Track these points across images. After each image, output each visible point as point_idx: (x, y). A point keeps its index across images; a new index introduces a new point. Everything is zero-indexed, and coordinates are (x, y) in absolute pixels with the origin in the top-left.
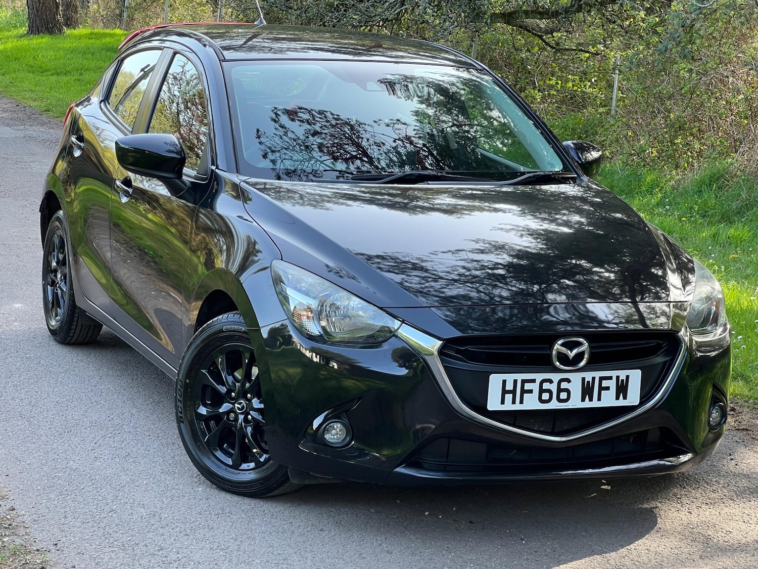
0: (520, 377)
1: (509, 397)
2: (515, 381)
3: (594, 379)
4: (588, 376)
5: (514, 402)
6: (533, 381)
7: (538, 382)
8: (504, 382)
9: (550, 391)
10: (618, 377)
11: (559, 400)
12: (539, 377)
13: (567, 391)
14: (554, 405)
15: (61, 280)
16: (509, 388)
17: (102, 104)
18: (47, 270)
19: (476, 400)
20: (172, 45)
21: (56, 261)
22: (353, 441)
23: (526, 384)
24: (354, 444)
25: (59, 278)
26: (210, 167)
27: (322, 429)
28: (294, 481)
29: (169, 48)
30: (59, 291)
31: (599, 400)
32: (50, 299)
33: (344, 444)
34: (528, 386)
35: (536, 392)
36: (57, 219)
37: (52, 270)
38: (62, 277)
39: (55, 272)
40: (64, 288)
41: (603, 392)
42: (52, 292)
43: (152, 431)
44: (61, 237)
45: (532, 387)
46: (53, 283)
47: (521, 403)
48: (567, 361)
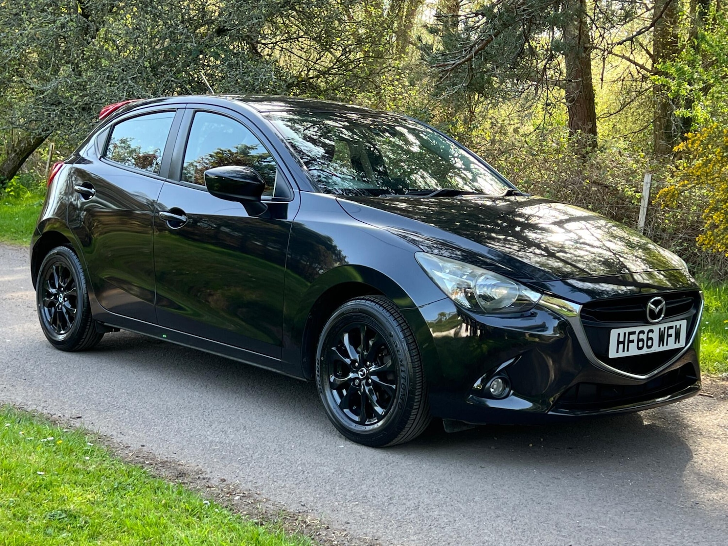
0: (628, 330)
1: (621, 346)
2: (625, 333)
3: (665, 328)
4: (662, 326)
5: (624, 351)
6: (634, 333)
7: (637, 333)
8: (619, 334)
9: (642, 340)
10: (676, 326)
11: (649, 347)
12: (637, 329)
13: (651, 339)
14: (645, 351)
15: (65, 301)
16: (621, 339)
17: (102, 159)
18: (43, 295)
19: (602, 351)
20: (189, 106)
21: (57, 287)
22: (512, 392)
23: (631, 336)
24: (513, 394)
25: (61, 300)
26: (291, 190)
27: (488, 385)
28: (447, 431)
29: (185, 108)
30: (64, 310)
31: (667, 345)
32: (49, 319)
33: (505, 395)
34: (632, 337)
35: (636, 341)
36: (58, 253)
37: (50, 295)
38: (66, 299)
39: (55, 295)
40: (69, 307)
41: (669, 338)
42: (50, 312)
43: (234, 407)
44: (62, 267)
45: (634, 337)
46: (51, 305)
47: (628, 351)
48: (654, 315)
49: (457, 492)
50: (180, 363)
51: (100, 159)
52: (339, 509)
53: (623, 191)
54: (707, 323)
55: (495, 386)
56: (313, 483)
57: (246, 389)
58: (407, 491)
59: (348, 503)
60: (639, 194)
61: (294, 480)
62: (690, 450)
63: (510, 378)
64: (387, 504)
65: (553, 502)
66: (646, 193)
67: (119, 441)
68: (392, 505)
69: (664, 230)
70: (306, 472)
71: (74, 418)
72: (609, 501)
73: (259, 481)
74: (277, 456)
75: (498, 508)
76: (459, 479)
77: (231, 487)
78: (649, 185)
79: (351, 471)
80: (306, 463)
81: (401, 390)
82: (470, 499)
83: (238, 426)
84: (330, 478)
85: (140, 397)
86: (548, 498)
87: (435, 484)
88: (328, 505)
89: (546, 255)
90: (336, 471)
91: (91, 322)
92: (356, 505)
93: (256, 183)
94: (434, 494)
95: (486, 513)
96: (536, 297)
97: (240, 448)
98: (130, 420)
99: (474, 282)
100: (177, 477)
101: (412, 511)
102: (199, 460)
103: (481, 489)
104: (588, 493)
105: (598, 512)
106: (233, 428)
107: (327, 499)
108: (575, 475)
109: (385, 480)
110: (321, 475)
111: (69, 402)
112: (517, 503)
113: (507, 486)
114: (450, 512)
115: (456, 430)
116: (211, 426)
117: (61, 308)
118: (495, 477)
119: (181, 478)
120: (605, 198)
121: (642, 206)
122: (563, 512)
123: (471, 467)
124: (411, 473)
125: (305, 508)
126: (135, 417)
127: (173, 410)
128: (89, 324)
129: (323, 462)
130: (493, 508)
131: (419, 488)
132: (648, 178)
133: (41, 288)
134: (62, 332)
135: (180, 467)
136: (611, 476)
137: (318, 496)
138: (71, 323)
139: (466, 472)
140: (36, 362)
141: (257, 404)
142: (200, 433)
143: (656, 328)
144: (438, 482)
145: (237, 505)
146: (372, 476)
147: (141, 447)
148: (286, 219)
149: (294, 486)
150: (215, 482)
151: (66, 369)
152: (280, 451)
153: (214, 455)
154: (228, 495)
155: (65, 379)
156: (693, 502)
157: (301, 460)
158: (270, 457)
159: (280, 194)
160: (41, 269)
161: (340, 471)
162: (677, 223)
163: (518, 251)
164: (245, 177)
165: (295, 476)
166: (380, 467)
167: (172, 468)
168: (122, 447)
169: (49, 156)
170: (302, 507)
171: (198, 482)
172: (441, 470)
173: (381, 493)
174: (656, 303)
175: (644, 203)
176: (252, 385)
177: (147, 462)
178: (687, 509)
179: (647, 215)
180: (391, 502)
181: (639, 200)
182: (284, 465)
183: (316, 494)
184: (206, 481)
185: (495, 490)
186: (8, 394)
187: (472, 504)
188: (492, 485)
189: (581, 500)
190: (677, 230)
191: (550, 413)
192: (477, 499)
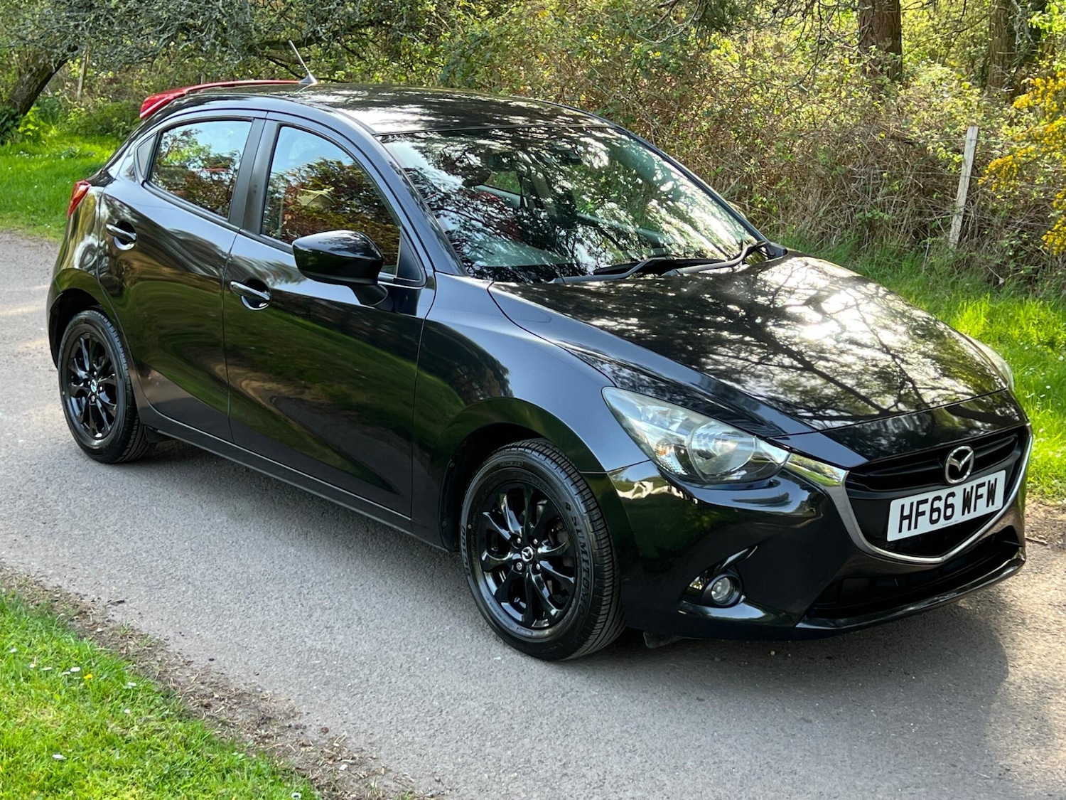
0: (915, 499)
1: (906, 522)
2: (912, 504)
3: (972, 487)
4: (968, 486)
5: (909, 529)
6: (926, 501)
7: (930, 501)
8: (903, 506)
9: (938, 510)
10: (989, 482)
11: (947, 518)
12: (930, 496)
13: (952, 506)
14: (942, 524)
15: (100, 392)
16: (906, 513)
17: (145, 184)
18: (67, 379)
19: (876, 533)
20: (270, 115)
21: (88, 369)
22: (743, 597)
23: (920, 506)
24: (744, 601)
25: (94, 389)
26: (422, 269)
27: (710, 587)
28: (650, 646)
29: (265, 119)
30: (99, 405)
31: (975, 510)
32: (78, 412)
33: (732, 601)
34: (922, 508)
35: (928, 513)
36: (87, 321)
37: (77, 380)
38: (101, 388)
39: (86, 381)
40: (107, 401)
41: (978, 501)
42: (79, 403)
43: (346, 577)
44: (93, 341)
45: (925, 508)
46: (81, 394)
47: (916, 527)
48: (956, 473)
49: (661, 750)
50: (269, 487)
51: (142, 185)
52: (489, 787)
53: (935, 152)
54: (1048, 387)
55: (720, 588)
56: (454, 735)
57: (364, 540)
58: (589, 750)
59: (502, 776)
60: (960, 156)
61: (427, 728)
62: (1005, 657)
63: (740, 577)
64: (560, 775)
65: (798, 769)
66: (969, 156)
67: (177, 650)
68: (565, 779)
69: (994, 212)
70: (444, 713)
71: (113, 604)
72: (880, 766)
73: (376, 730)
74: (403, 678)
75: (719, 783)
76: (665, 723)
77: (335, 744)
78: (974, 143)
79: (510, 709)
80: (446, 694)
81: (583, 587)
82: (680, 764)
83: (350, 616)
84: (479, 724)
85: (210, 557)
86: (792, 763)
87: (630, 735)
88: (473, 780)
89: (800, 366)
90: (488, 709)
91: (138, 425)
92: (515, 778)
93: (369, 258)
94: (628, 755)
95: (701, 792)
96: (781, 455)
97: (352, 660)
98: (195, 606)
99: (689, 436)
100: (259, 726)
101: (596, 790)
102: (291, 688)
103: (697, 744)
104: (850, 750)
105: (863, 789)
106: (343, 620)
107: (473, 767)
108: (834, 712)
109: (558, 726)
110: (466, 718)
111: (108, 569)
112: (747, 772)
113: (734, 738)
114: (649, 792)
115: (662, 644)
116: (310, 616)
117: (95, 402)
118: (718, 719)
119: (265, 726)
120: (907, 161)
121: (963, 173)
122: (811, 789)
123: (684, 699)
124: (596, 713)
125: (440, 786)
126: (201, 599)
127: (257, 584)
128: (135, 428)
129: (470, 692)
130: (712, 782)
131: (606, 743)
132: (972, 134)
133: (65, 369)
134: (99, 435)
135: (263, 705)
136: (885, 714)
137: (460, 760)
138: (110, 423)
139: (675, 710)
140: (60, 486)
141: (378, 571)
142: (294, 631)
143: (959, 491)
144: (633, 732)
145: (342, 779)
146: (540, 720)
147: (208, 662)
148: (415, 314)
149: (426, 741)
150: (312, 734)
151: (104, 499)
152: (409, 669)
153: (312, 676)
154: (331, 762)
155: (102, 522)
156: (1002, 766)
157: (438, 688)
158: (393, 680)
159: (406, 272)
160: (63, 341)
161: (494, 709)
162: (1015, 201)
163: (757, 364)
164: (353, 249)
165: (429, 719)
166: (552, 702)
167: (252, 706)
168: (182, 664)
169: (81, 71)
170: (436, 785)
171: (289, 734)
172: (641, 705)
173: (551, 755)
174: (960, 456)
175: (966, 170)
176: (373, 531)
177: (216, 696)
178: (992, 781)
179: (969, 188)
180: (565, 771)
181: (959, 165)
182: (413, 696)
183: (457, 758)
184: (299, 731)
185: (716, 746)
186: (20, 553)
187: (682, 774)
188: (713, 735)
189: (839, 764)
190: (1013, 212)
191: (800, 625)
192: (689, 764)
